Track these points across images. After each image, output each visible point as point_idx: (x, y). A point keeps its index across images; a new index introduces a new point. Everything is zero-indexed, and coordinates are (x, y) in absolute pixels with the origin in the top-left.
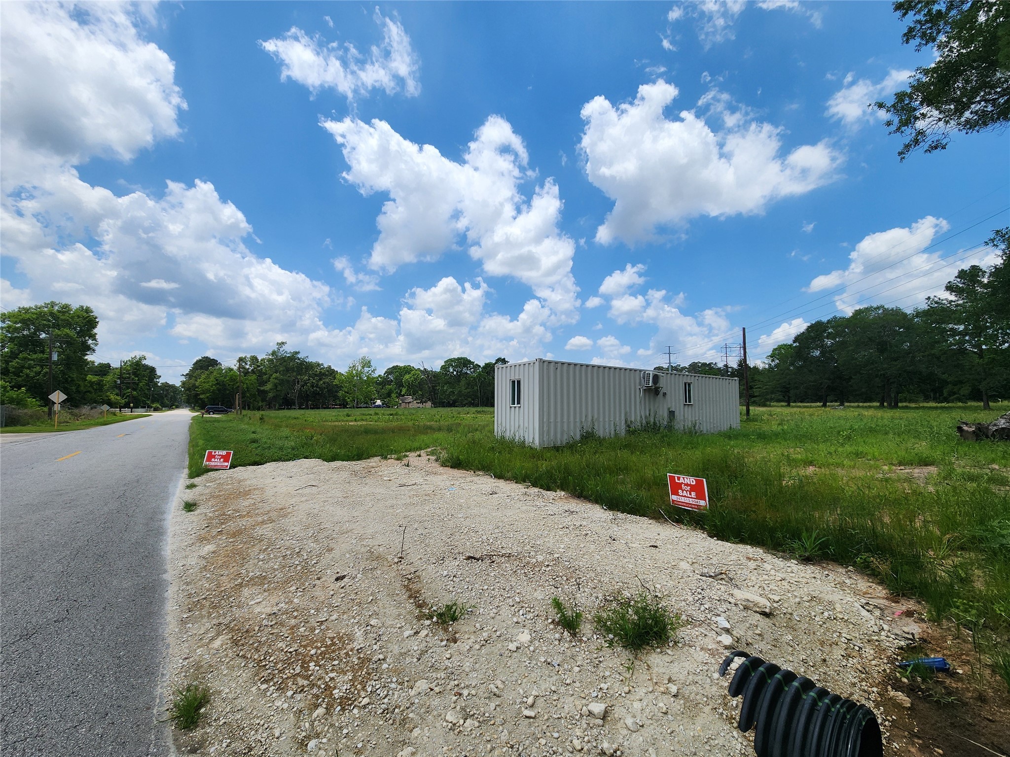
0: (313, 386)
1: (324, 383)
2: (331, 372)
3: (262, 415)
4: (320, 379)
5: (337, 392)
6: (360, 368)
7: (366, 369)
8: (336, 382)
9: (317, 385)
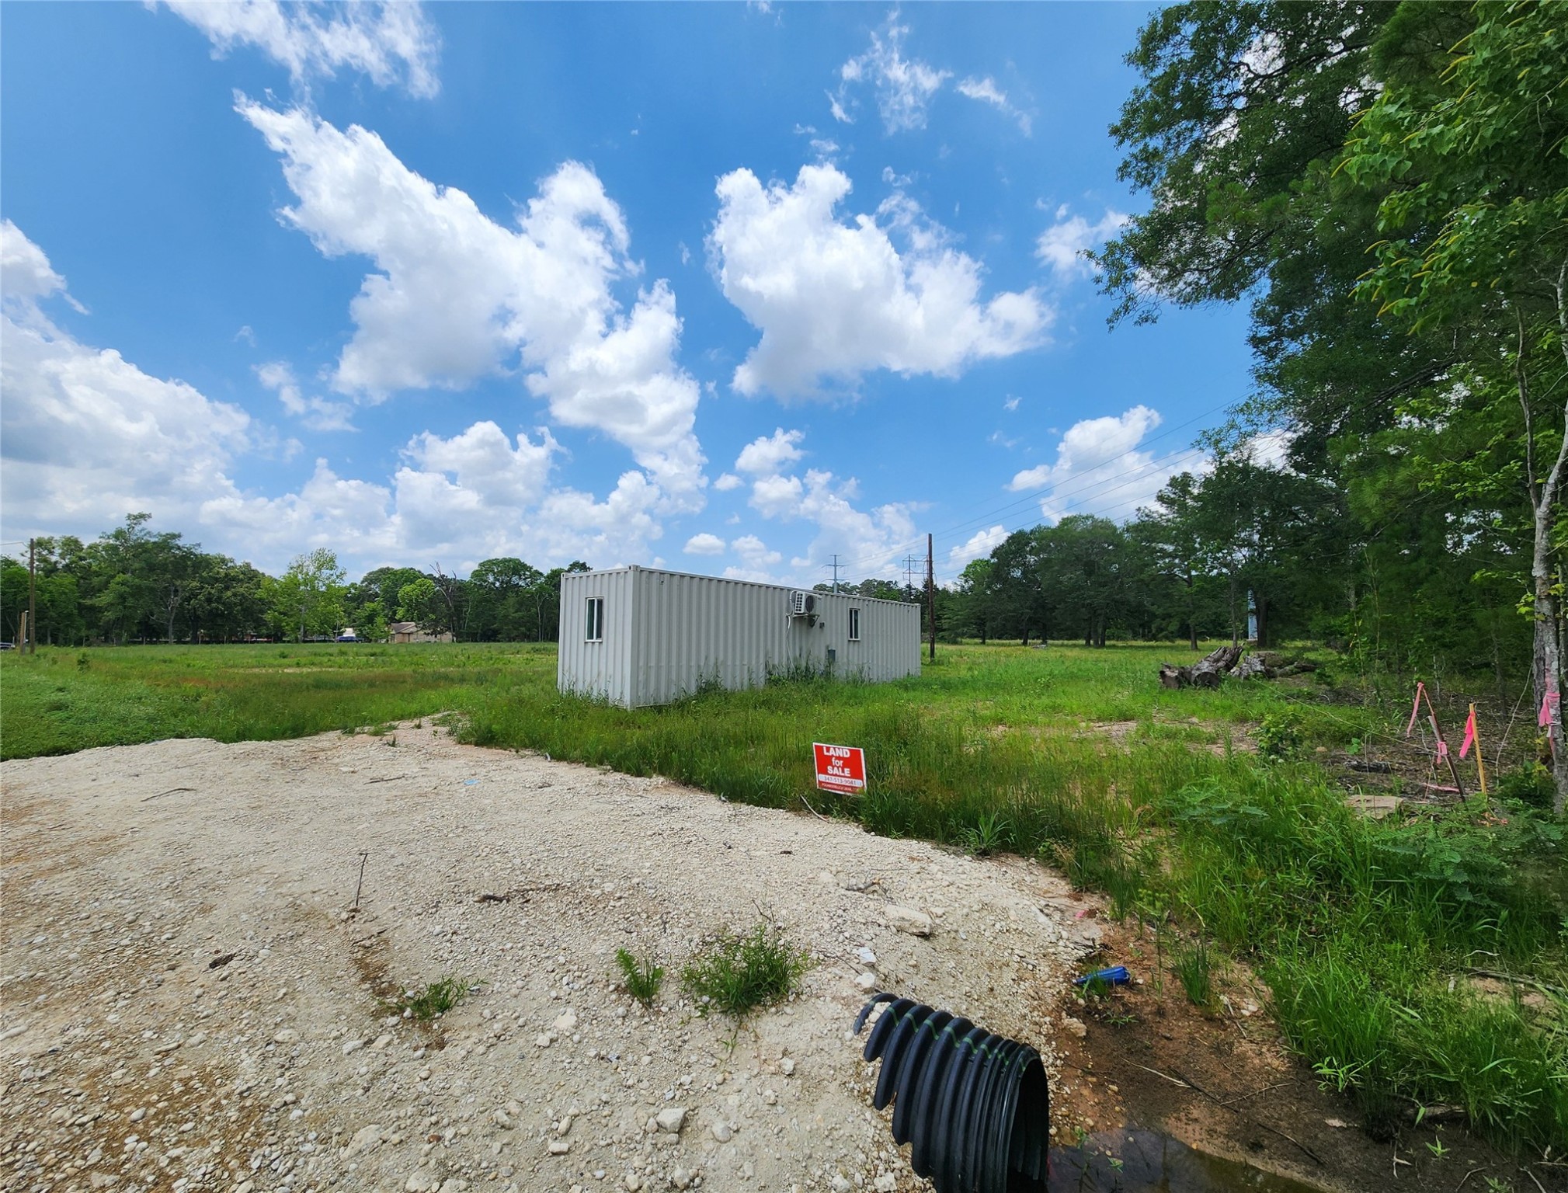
0: (209, 600)
1: (235, 595)
2: (250, 576)
3: (84, 655)
4: (227, 588)
5: (262, 612)
6: (312, 570)
7: (326, 572)
8: (260, 593)
9: (220, 598)
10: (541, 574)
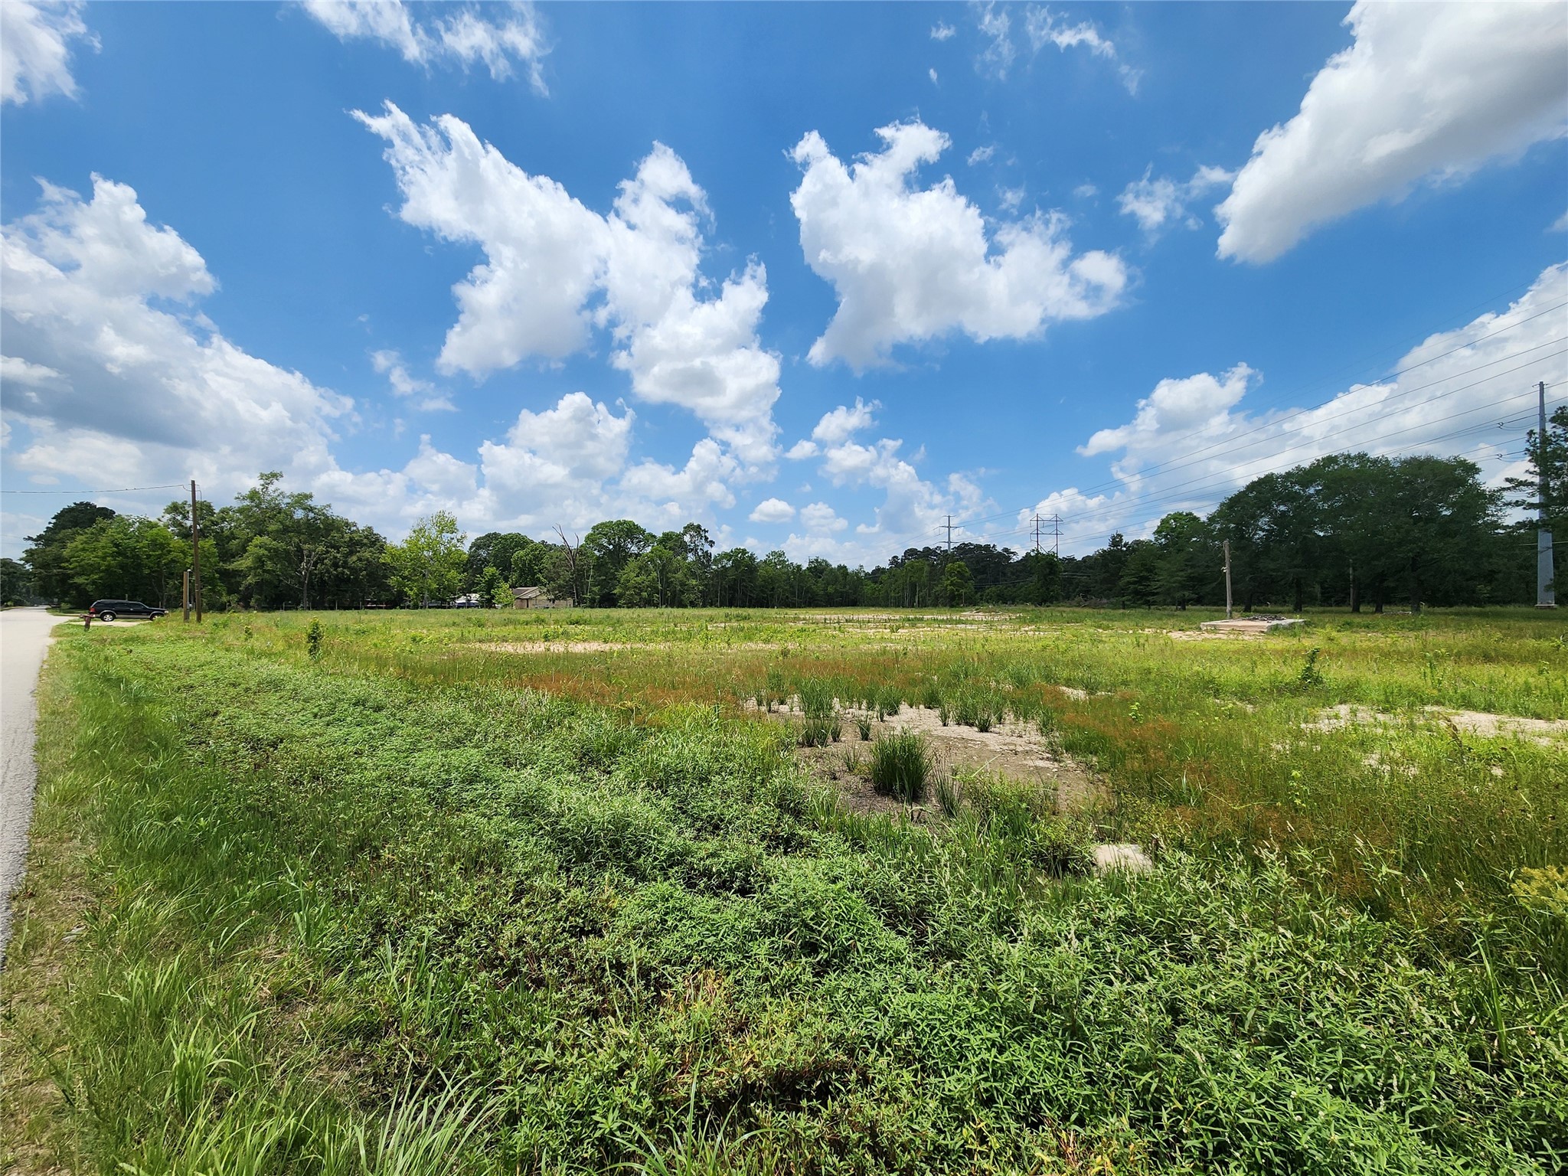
0: (335, 565)
1: (360, 559)
2: (373, 541)
4: (351, 553)
5: (386, 577)
6: (434, 533)
7: (446, 536)
8: (385, 558)
9: (345, 562)
10: (655, 537)
